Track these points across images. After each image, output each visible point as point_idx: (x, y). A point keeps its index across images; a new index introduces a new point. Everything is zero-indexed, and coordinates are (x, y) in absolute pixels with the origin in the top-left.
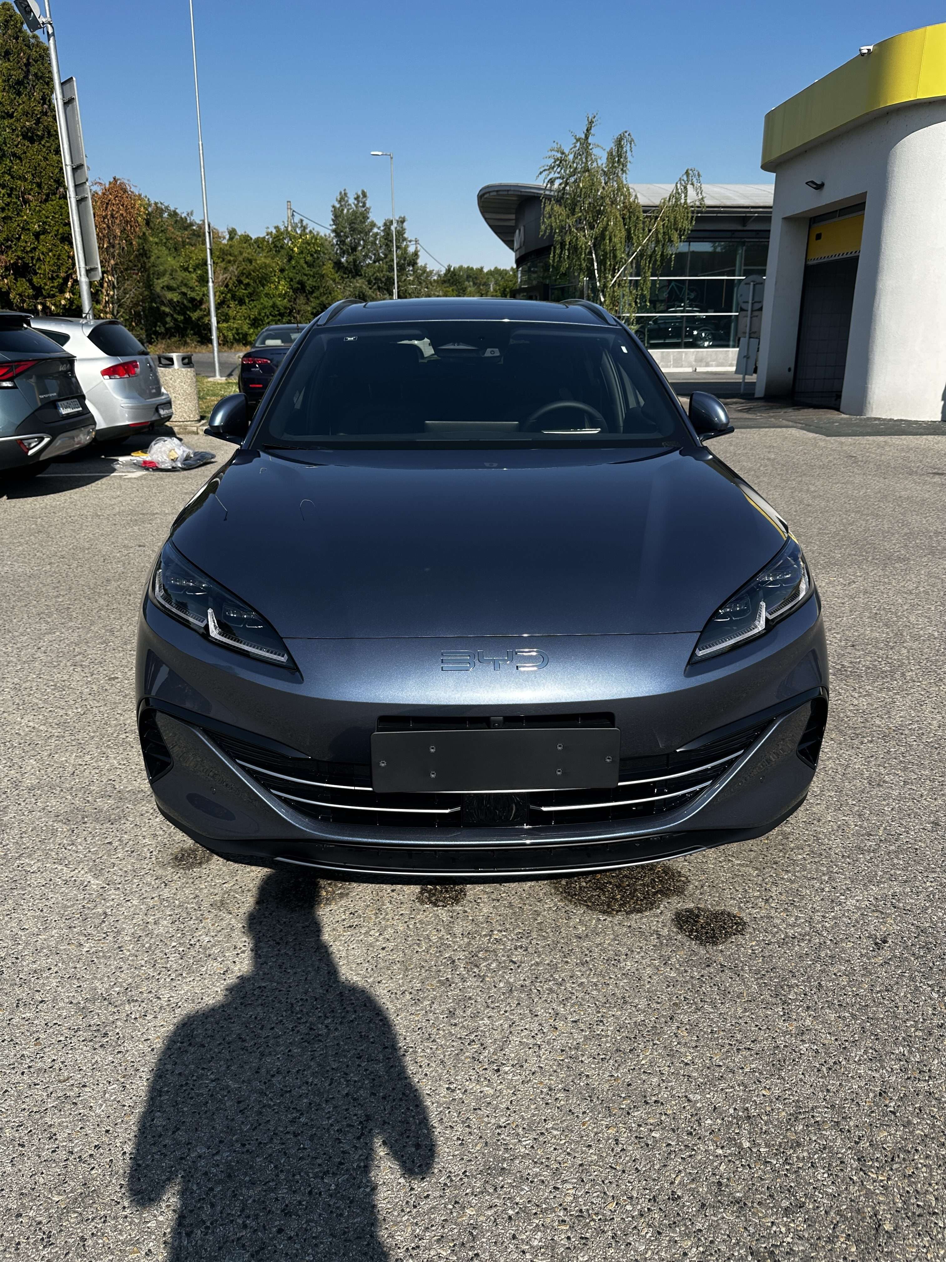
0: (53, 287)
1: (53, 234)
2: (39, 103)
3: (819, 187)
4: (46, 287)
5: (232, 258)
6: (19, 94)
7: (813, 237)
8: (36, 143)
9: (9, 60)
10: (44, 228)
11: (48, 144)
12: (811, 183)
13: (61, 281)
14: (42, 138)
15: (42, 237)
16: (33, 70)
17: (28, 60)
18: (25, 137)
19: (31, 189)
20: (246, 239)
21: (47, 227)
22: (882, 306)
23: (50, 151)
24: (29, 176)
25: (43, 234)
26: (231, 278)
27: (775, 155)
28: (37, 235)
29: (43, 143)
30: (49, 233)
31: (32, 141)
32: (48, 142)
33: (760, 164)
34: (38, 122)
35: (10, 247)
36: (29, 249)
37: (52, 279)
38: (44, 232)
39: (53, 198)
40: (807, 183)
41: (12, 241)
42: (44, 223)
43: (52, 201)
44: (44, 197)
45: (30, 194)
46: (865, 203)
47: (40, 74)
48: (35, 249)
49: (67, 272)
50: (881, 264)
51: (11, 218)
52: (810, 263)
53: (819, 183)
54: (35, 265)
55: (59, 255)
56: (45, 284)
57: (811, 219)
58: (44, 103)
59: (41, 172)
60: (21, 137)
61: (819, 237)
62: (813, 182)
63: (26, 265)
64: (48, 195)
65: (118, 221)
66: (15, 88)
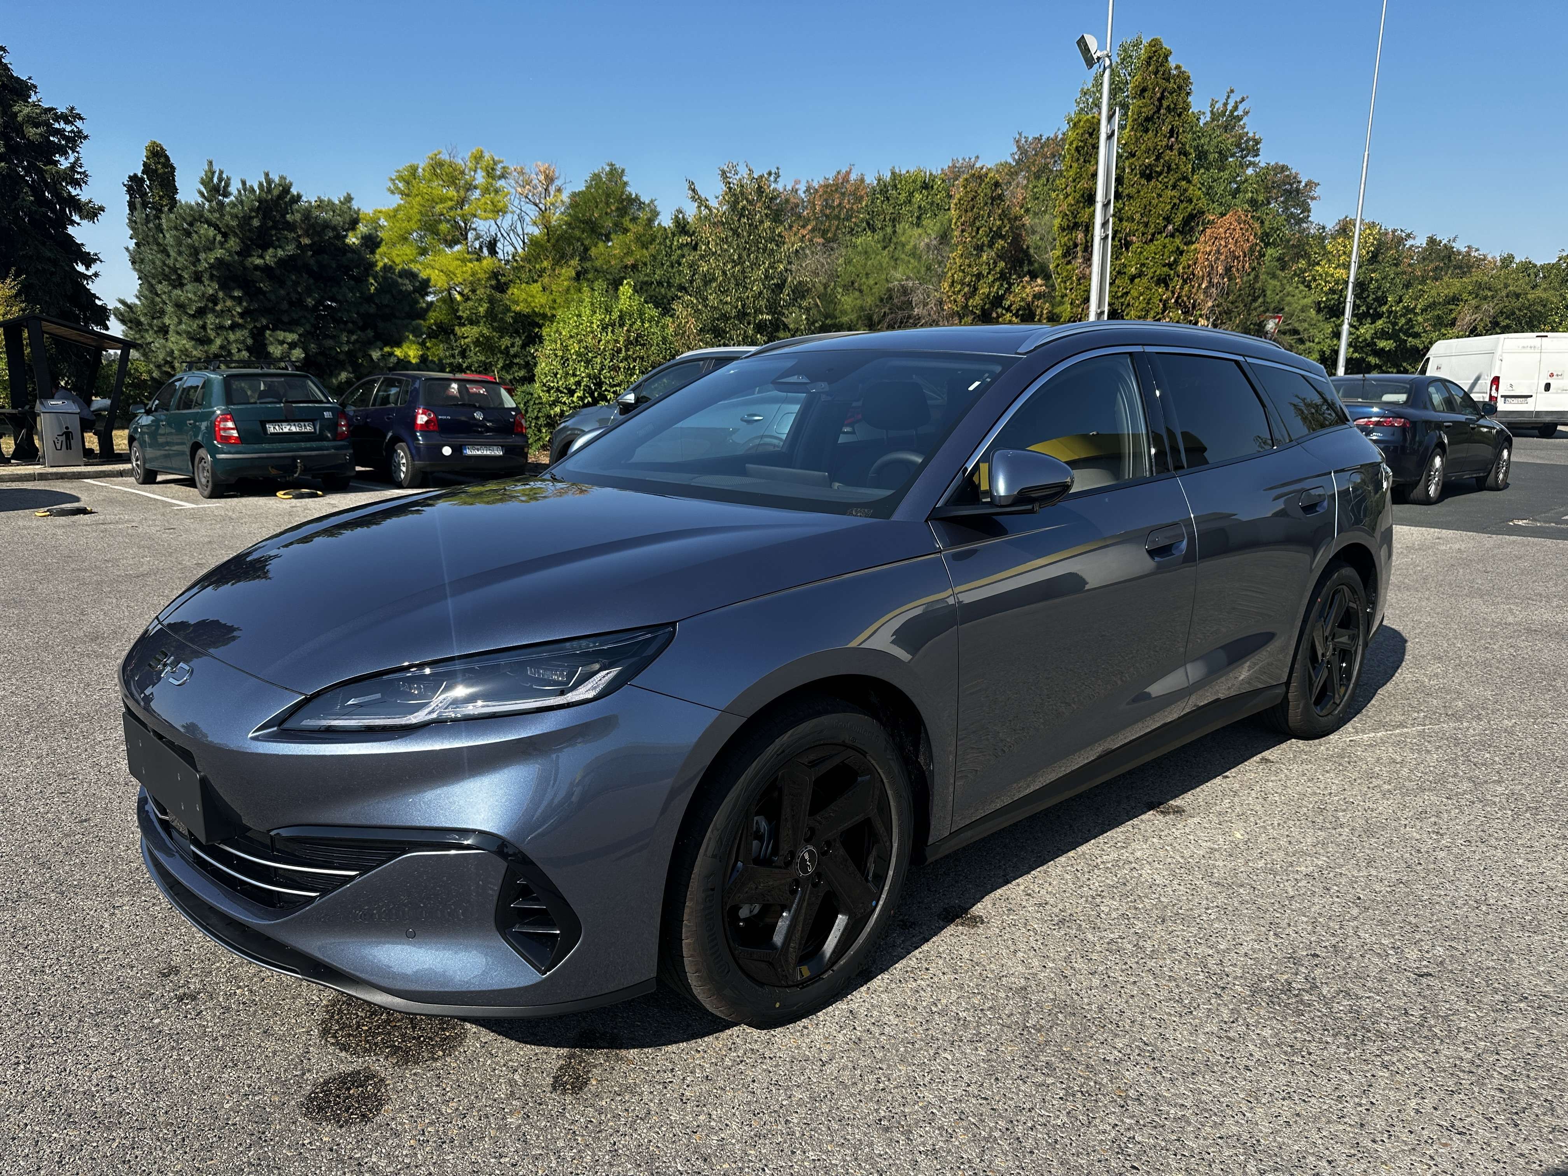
2: (1165, 137)
10: (1142, 271)
15: (1137, 280)
16: (1165, 103)
17: (1162, 94)
18: (1143, 175)
25: (1140, 276)
28: (1132, 279)
31: (1149, 178)
34: (1158, 159)
39: (1159, 237)
43: (1157, 240)
44: (1149, 237)
45: (1134, 235)
48: (1127, 293)
64: (1153, 235)
66: (1143, 125)
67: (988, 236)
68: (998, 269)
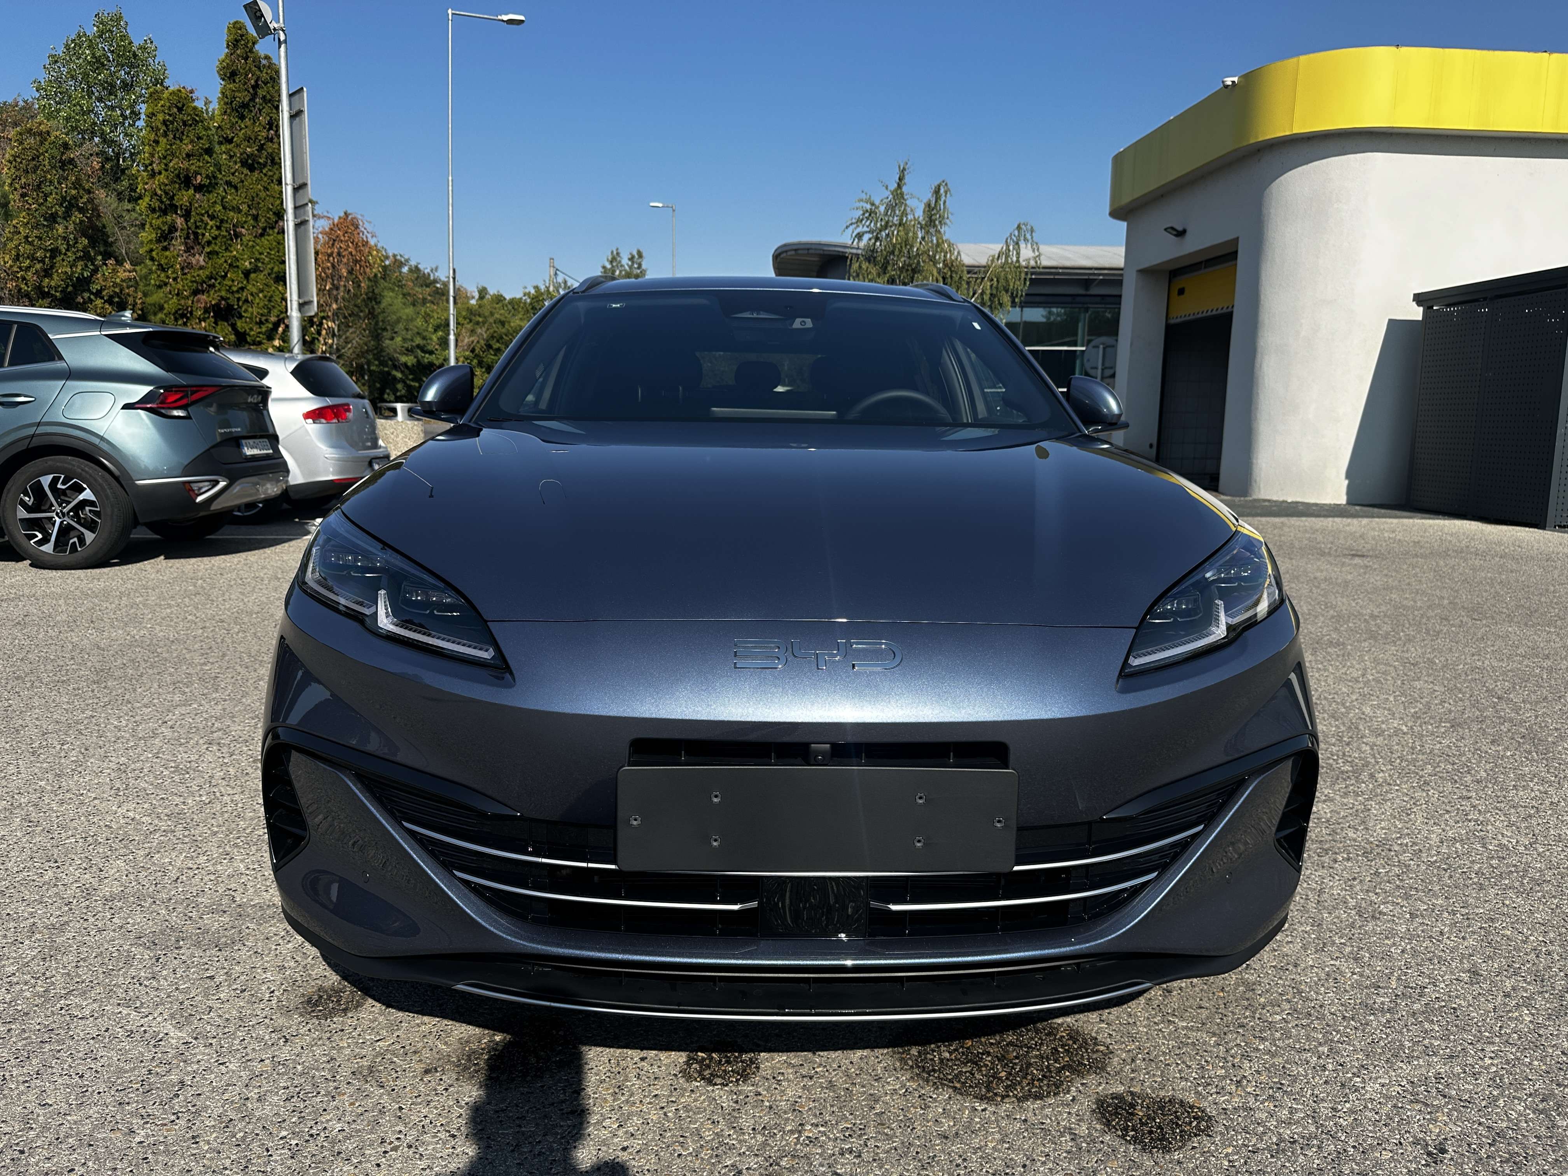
0: (260, 333)
1: (266, 272)
2: (265, 128)
3: (1181, 234)
4: (252, 333)
5: (481, 320)
6: (242, 117)
7: (1175, 292)
8: (257, 172)
9: (234, 81)
10: (257, 266)
11: (270, 173)
12: (1171, 230)
13: (270, 326)
14: (265, 165)
15: (253, 276)
16: (261, 92)
17: (256, 81)
18: (244, 164)
19: (245, 222)
20: (499, 299)
21: (260, 265)
22: (1265, 366)
23: (272, 181)
24: (244, 207)
25: (255, 272)
26: (478, 342)
27: (1126, 199)
28: (247, 274)
29: (264, 171)
30: (262, 271)
31: (252, 169)
32: (270, 170)
33: (1108, 212)
34: (261, 148)
35: (213, 286)
36: (235, 289)
37: (261, 323)
38: (256, 270)
39: (271, 232)
40: (1166, 230)
41: (216, 279)
42: (257, 260)
43: (269, 235)
44: (260, 231)
45: (243, 227)
46: (1236, 252)
47: (268, 97)
48: (242, 289)
49: (278, 316)
50: (1260, 319)
51: (217, 253)
52: (1172, 322)
53: (1180, 228)
54: (240, 307)
55: (271, 297)
56: (251, 329)
57: (1171, 272)
58: (271, 128)
59: (259, 203)
60: (239, 165)
61: (1181, 292)
62: (1172, 228)
63: (230, 307)
64: (264, 229)
65: (345, 260)
66: (237, 111)
67: (61, 205)
68: (80, 246)
